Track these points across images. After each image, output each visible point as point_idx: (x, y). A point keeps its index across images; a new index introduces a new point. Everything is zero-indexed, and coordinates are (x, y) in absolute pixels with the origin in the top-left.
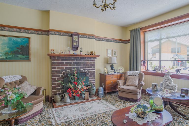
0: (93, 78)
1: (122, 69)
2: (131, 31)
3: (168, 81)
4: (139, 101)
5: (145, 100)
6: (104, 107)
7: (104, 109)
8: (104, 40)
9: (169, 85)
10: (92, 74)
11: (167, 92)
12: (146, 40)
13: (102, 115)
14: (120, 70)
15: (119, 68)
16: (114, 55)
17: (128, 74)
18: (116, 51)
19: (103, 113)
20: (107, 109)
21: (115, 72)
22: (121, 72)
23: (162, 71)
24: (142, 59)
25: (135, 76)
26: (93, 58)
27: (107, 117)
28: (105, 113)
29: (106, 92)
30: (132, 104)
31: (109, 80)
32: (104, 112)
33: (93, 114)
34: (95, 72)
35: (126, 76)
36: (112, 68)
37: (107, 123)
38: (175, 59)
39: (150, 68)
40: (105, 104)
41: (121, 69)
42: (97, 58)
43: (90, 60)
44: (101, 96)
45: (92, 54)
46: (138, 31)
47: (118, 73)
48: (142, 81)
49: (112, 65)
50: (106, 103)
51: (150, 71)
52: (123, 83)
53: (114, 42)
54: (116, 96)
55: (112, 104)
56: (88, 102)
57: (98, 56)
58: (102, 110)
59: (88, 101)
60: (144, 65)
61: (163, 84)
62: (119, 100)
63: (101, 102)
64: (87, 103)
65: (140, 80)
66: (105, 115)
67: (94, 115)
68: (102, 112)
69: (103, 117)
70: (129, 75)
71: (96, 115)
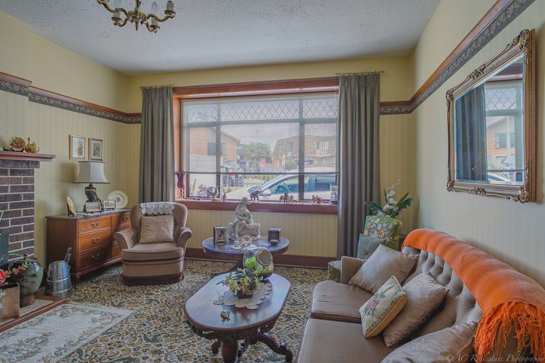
0: (27, 235)
1: (121, 199)
2: (147, 92)
3: (245, 218)
4: (183, 278)
5: (194, 273)
6: (94, 321)
7: (98, 324)
8: (59, 102)
9: (247, 225)
10: (23, 221)
11: (248, 242)
12: (185, 122)
13: (99, 343)
14: (116, 201)
15: (112, 197)
16: (94, 155)
17: (144, 211)
18: (99, 144)
19: (101, 336)
20: (107, 323)
21: (103, 210)
22: (119, 207)
23: (224, 197)
24: (176, 169)
25: (164, 214)
26: (28, 163)
27: (119, 342)
28: (107, 333)
29: (78, 275)
30: (168, 288)
31: (87, 235)
32: (104, 334)
33: (69, 352)
34: (32, 212)
35: (139, 218)
36: (91, 197)
37: (132, 356)
38: (227, 169)
39: (195, 192)
40: (91, 311)
41: (119, 200)
42: (42, 163)
43: (13, 172)
44: (63, 291)
45: (17, 147)
46: (165, 94)
47: (112, 211)
48: (182, 226)
49: (91, 187)
50: (93, 309)
51: (197, 200)
52: (132, 238)
53: (83, 112)
54: (112, 279)
55: (114, 306)
56: (21, 325)
57: (49, 158)
58: (94, 331)
59: (19, 323)
60: (180, 185)
61: (237, 226)
62: (128, 289)
63: (72, 309)
64: (13, 328)
65: (178, 223)
66: (110, 340)
67: (73, 353)
68: (95, 335)
69: (108, 347)
70: (146, 215)
71: (79, 351)
